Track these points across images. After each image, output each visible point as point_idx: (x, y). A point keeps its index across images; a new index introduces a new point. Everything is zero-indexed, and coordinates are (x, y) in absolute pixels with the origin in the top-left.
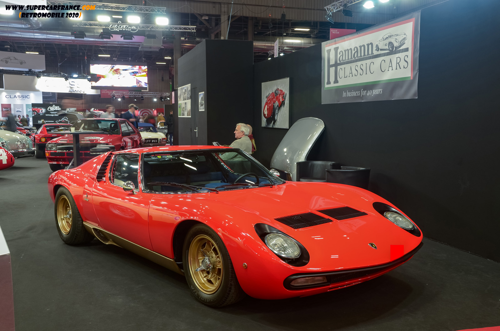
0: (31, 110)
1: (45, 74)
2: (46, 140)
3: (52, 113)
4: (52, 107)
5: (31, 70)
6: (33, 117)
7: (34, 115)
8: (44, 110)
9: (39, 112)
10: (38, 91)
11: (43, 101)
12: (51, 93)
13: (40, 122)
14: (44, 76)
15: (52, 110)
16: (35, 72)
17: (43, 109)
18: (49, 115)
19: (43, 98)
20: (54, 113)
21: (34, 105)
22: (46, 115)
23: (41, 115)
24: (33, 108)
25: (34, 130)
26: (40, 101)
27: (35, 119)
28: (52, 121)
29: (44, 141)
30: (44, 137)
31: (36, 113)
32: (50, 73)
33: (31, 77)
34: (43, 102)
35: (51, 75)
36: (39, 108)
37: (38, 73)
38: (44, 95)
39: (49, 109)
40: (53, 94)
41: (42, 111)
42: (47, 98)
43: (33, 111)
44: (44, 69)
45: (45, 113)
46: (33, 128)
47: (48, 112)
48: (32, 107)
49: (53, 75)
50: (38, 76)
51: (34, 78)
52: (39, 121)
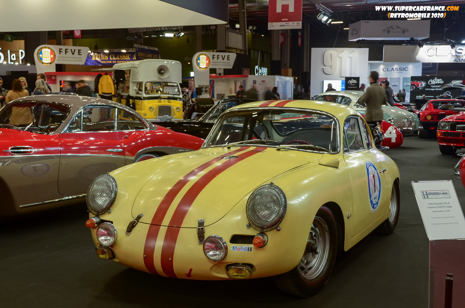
0: (410, 84)
1: (428, 43)
2: (432, 117)
3: (433, 86)
4: (434, 80)
5: (413, 38)
6: (411, 92)
7: (412, 90)
8: (424, 84)
9: (419, 86)
10: (419, 62)
11: (422, 73)
12: (431, 64)
13: (420, 97)
14: (427, 44)
15: (433, 84)
16: (417, 41)
17: (422, 83)
18: (429, 89)
19: (422, 70)
20: (435, 86)
21: (413, 78)
22: (426, 89)
23: (420, 89)
24: (413, 81)
25: (412, 106)
26: (419, 74)
27: (413, 94)
28: (432, 97)
29: (430, 119)
30: (430, 114)
31: (414, 87)
32: (433, 40)
33: (412, 47)
34: (422, 75)
35: (436, 43)
36: (418, 82)
37: (420, 41)
38: (423, 67)
39: (430, 83)
40: (434, 64)
41: (421, 85)
42: (427, 70)
43: (412, 85)
44: (428, 37)
45: (425, 87)
46: (411, 104)
47: (428, 86)
48: (411, 80)
49: (437, 43)
50: (421, 46)
51: (416, 48)
52: (417, 96)
